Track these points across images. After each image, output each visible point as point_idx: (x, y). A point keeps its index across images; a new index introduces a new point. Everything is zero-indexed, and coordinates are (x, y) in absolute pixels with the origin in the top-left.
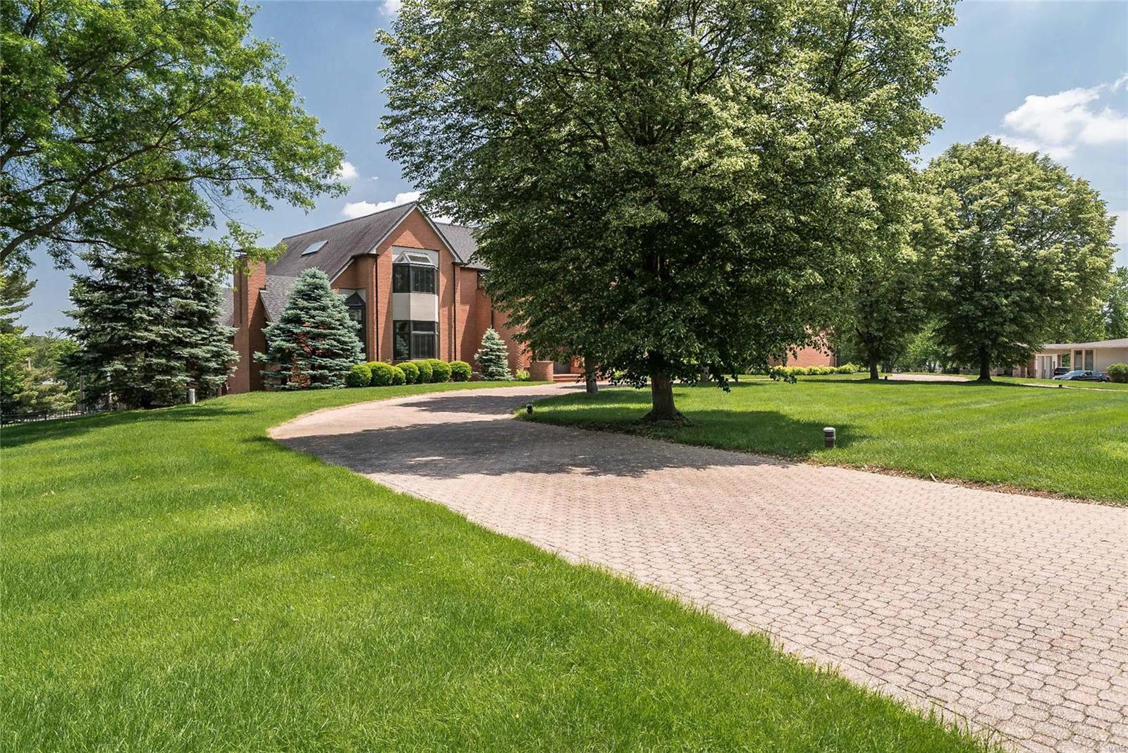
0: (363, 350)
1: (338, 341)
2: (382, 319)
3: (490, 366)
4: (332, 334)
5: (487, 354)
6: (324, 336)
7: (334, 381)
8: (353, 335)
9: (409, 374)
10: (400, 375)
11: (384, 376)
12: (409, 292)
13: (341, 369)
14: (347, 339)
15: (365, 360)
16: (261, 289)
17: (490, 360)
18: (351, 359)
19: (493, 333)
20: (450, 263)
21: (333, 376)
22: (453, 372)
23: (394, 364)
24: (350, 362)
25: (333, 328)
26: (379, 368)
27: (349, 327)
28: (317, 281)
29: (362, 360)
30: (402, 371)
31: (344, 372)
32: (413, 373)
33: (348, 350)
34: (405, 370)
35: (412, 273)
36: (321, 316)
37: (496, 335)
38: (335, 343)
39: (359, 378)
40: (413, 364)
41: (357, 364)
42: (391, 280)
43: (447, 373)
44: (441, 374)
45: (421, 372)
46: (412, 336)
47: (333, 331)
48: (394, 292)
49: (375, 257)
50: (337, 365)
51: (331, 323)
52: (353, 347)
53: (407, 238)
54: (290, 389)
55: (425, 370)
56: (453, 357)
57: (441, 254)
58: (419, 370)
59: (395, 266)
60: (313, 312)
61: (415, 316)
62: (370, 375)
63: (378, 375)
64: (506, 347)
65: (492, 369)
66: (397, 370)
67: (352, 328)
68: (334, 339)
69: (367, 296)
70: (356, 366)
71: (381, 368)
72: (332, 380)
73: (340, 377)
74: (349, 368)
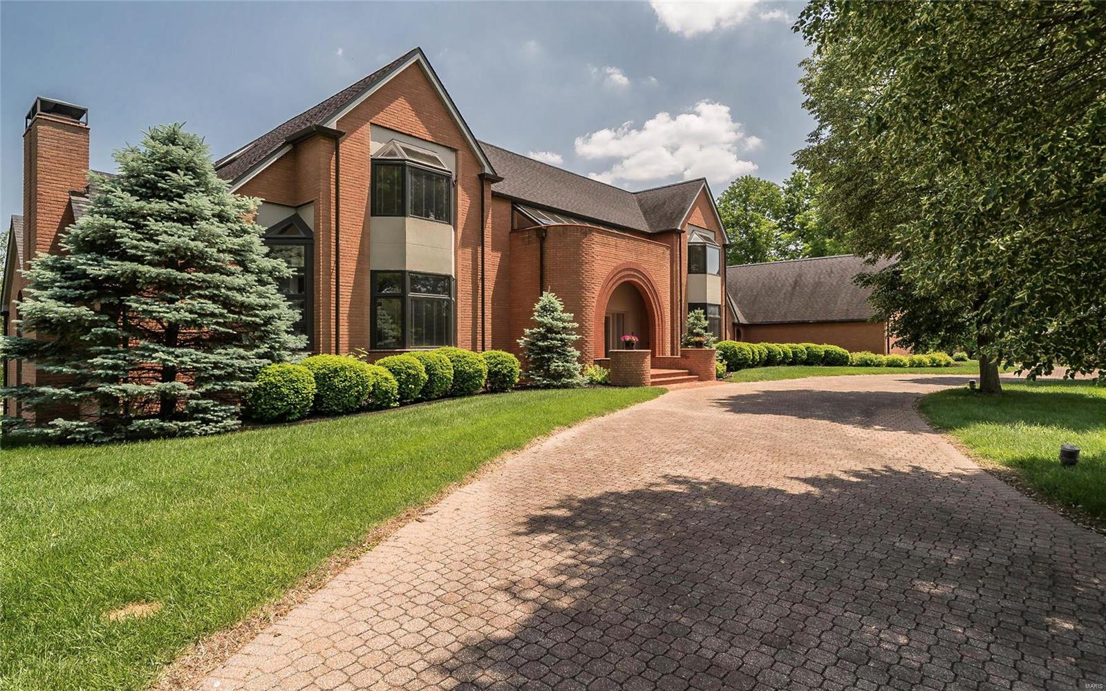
0: (298, 328)
1: (227, 303)
2: (349, 267)
3: (549, 360)
4: (209, 285)
5: (544, 337)
6: (185, 289)
7: (206, 410)
8: (272, 289)
9: (407, 382)
10: (385, 386)
11: (347, 390)
12: (403, 214)
13: (231, 377)
14: (253, 299)
15: (305, 350)
16: (73, 193)
17: (549, 349)
18: (264, 349)
19: (553, 300)
20: (475, 175)
21: (205, 396)
22: (490, 372)
23: (371, 361)
24: (260, 357)
25: (213, 270)
26: (336, 371)
27: (261, 271)
28: (177, 151)
29: (294, 351)
30: (390, 376)
31: (236, 385)
32: (416, 378)
33: (255, 326)
34: (396, 372)
35: (410, 179)
36: (176, 236)
37: (558, 305)
38: (211, 307)
39: (281, 398)
40: (415, 358)
41: (280, 360)
42: (367, 191)
43: (481, 376)
44: (471, 377)
45: (430, 375)
46: (409, 302)
47: (208, 277)
48: (372, 215)
49: (335, 137)
50: (216, 365)
51: (202, 256)
52: (268, 321)
53: (400, 113)
54: (63, 441)
55: (439, 371)
56: (479, 343)
57: (460, 156)
58: (428, 371)
59: (376, 164)
60: (153, 225)
61: (415, 262)
62: (311, 388)
63: (331, 388)
64: (576, 325)
65: (557, 365)
66: (378, 372)
67: (271, 273)
68: (213, 298)
69: (317, 216)
70: (275, 368)
71: (342, 369)
72: (197, 410)
73: (223, 397)
74: (254, 373)
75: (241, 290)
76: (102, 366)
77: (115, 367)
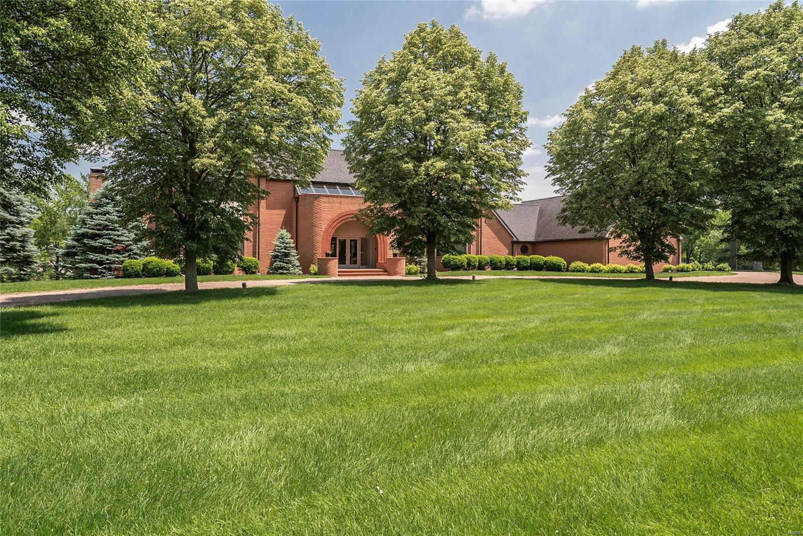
1: (113, 240)
4: (109, 235)
6: (101, 236)
11: (152, 269)
13: (113, 263)
19: (285, 233)
21: (103, 268)
24: (125, 257)
26: (149, 263)
31: (113, 266)
38: (108, 241)
47: (109, 232)
50: (107, 260)
56: (257, 254)
62: (140, 268)
63: (147, 268)
68: (110, 239)
71: (151, 262)
72: (101, 272)
73: (110, 269)
74: (122, 262)
75: (118, 236)
76: (78, 259)
77: (81, 259)
